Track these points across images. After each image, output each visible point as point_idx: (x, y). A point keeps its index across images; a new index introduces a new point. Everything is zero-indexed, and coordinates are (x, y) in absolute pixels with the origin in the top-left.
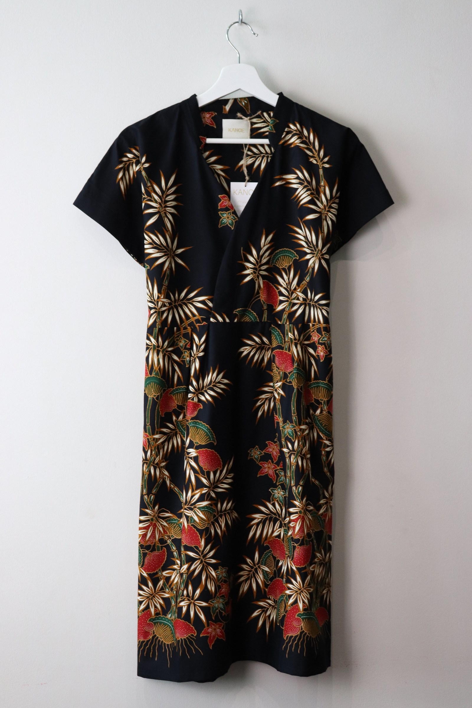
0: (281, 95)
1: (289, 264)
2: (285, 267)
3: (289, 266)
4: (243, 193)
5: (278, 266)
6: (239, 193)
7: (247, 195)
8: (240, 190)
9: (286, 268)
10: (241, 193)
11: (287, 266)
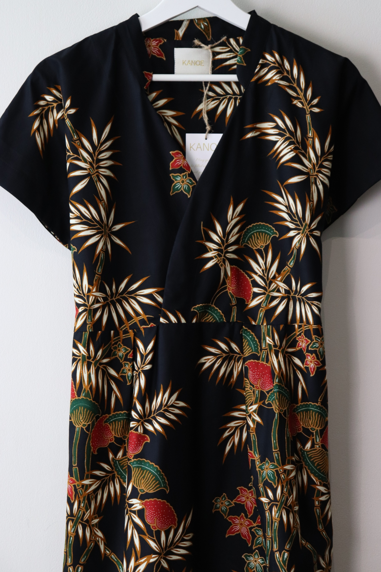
0: (253, 14)
1: (266, 243)
2: (261, 247)
3: (265, 246)
4: (202, 149)
5: (250, 246)
6: (197, 148)
7: (208, 150)
8: (199, 144)
9: (262, 249)
10: (200, 148)
11: (263, 246)
